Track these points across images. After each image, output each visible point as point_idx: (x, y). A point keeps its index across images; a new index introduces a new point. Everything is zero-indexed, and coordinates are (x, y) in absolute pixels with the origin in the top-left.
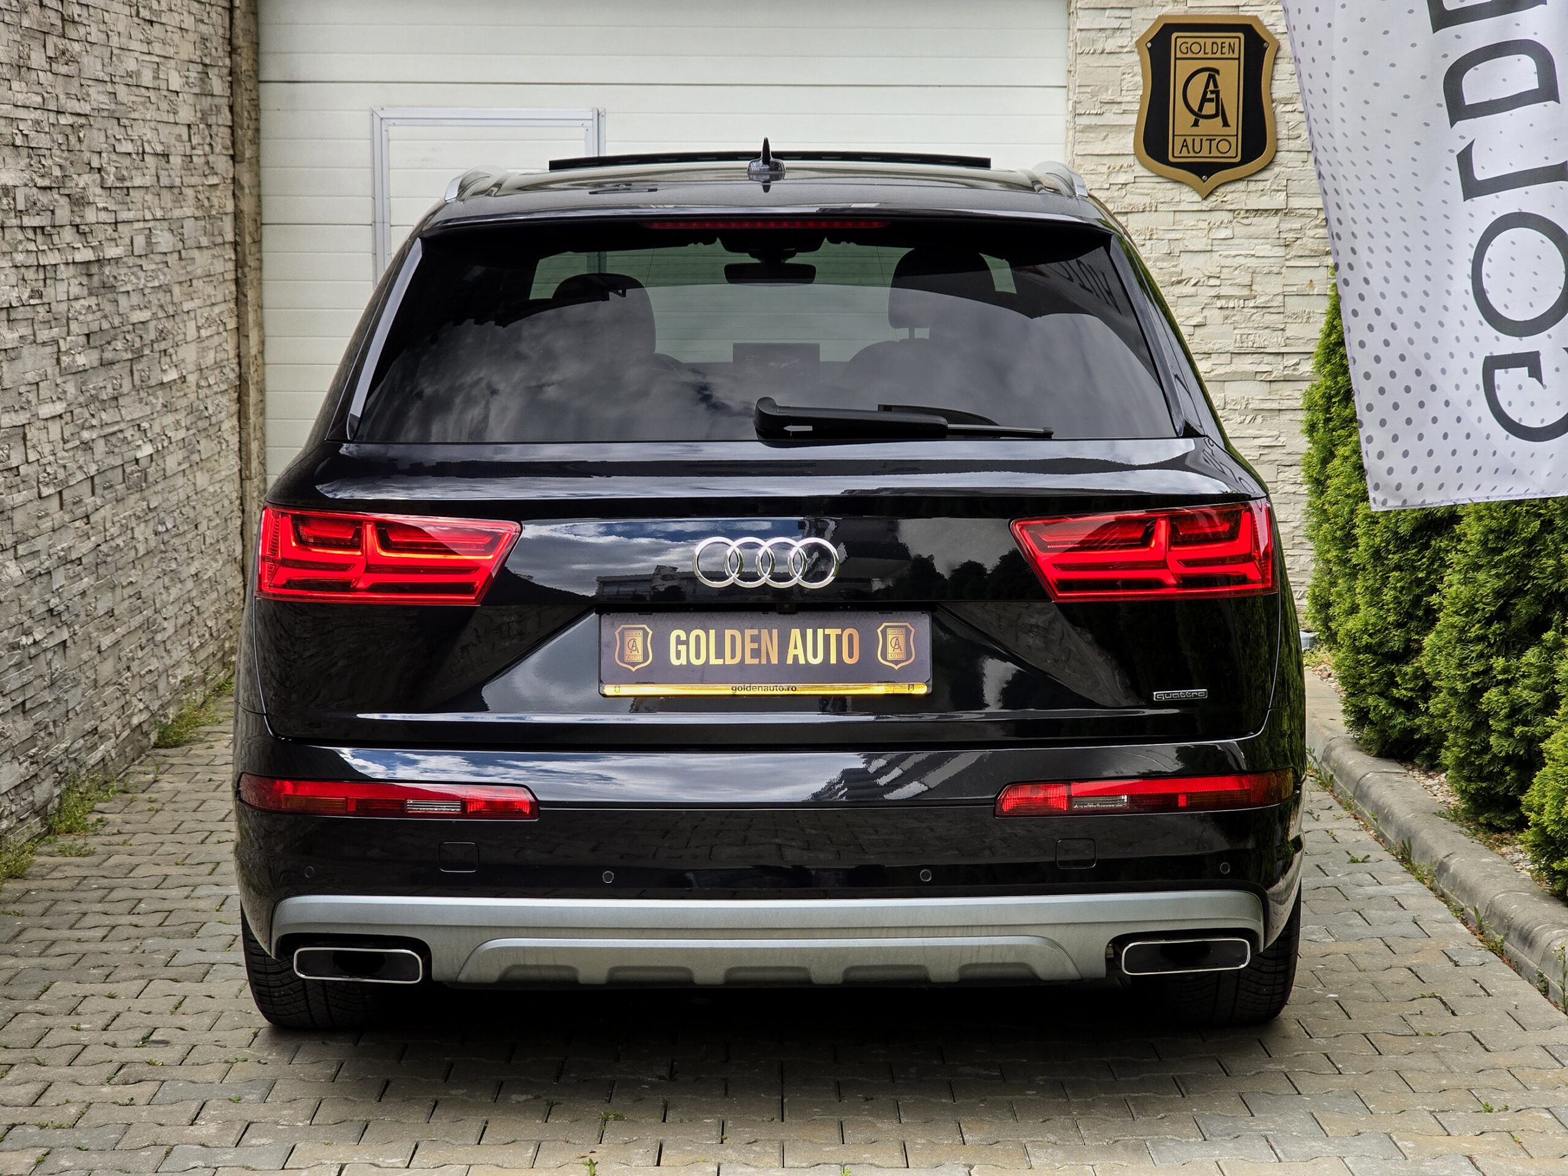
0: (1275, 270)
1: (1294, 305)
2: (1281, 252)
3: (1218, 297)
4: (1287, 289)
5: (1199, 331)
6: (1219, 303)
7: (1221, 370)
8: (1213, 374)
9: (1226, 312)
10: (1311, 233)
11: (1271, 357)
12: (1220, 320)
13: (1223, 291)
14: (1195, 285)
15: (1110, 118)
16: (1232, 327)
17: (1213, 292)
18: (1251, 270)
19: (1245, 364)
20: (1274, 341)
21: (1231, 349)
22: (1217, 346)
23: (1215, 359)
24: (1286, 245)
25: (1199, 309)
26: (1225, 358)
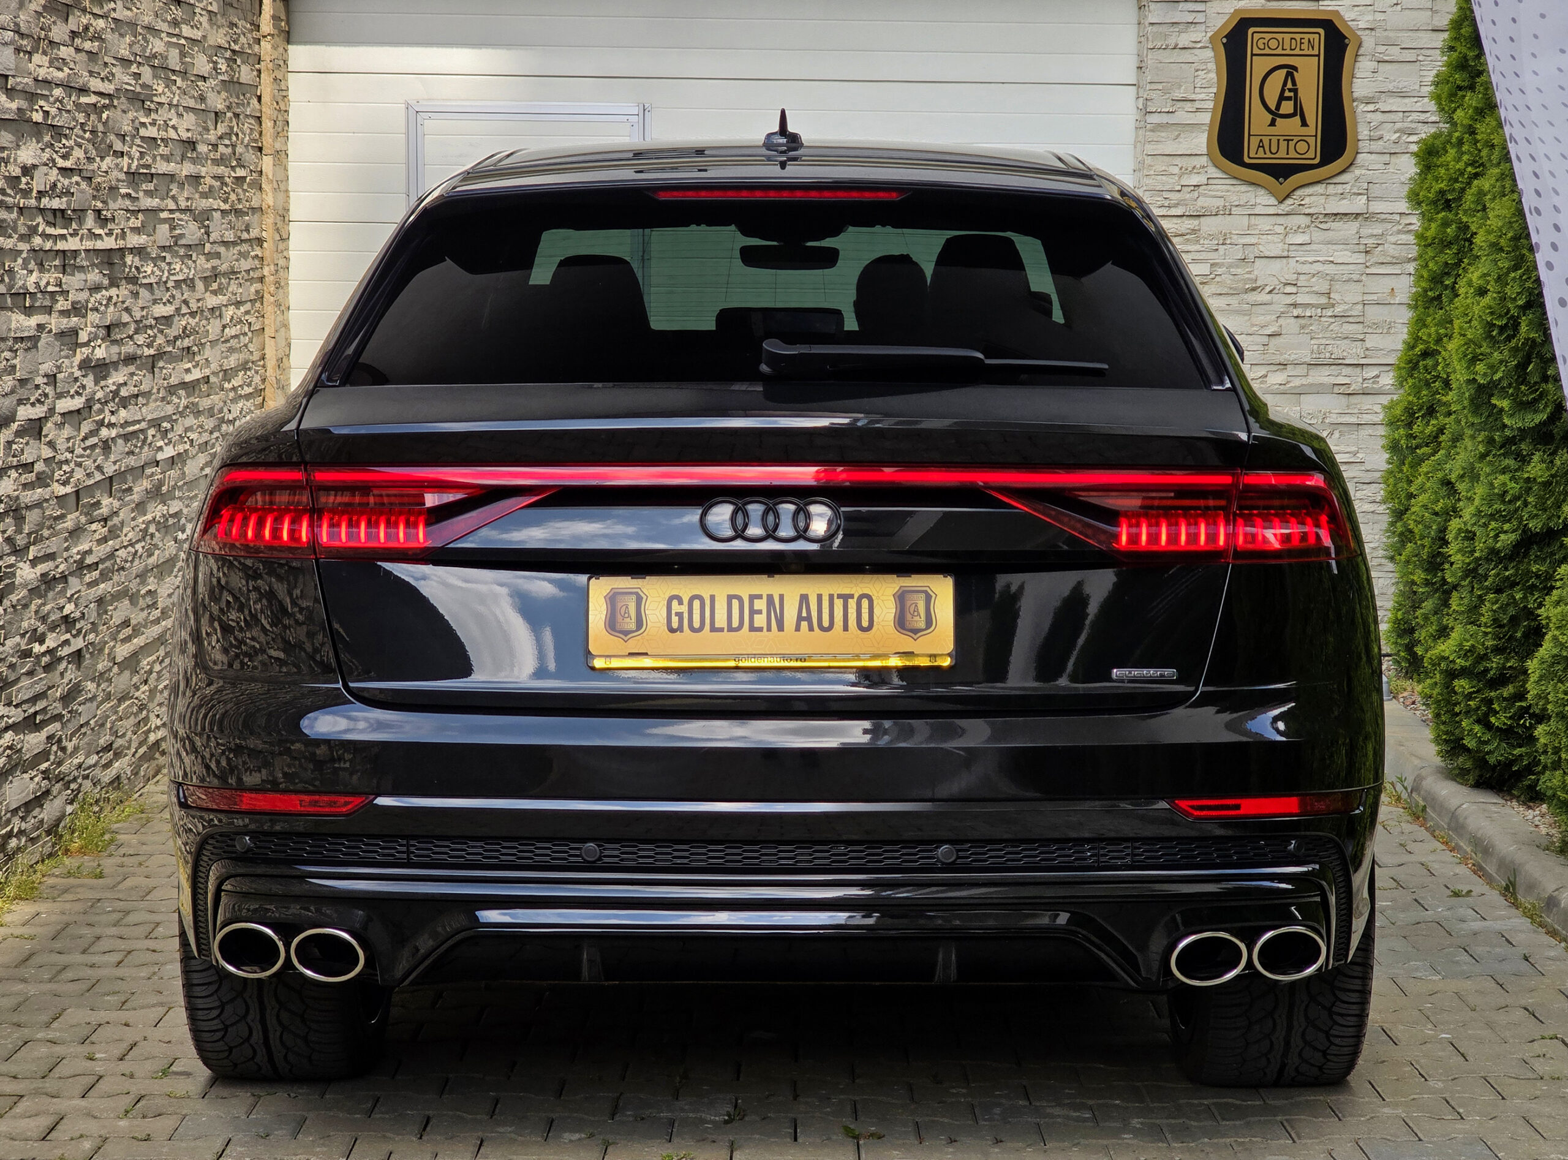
0: (1355, 277)
1: (1374, 314)
2: (1361, 257)
3: (1295, 305)
4: (1366, 297)
5: (1274, 341)
6: (1296, 312)
7: (1297, 382)
8: (1288, 386)
9: (1302, 321)
10: (1393, 239)
11: (1349, 369)
12: (1297, 329)
13: (1300, 299)
14: (1270, 292)
15: (1183, 116)
16: (1309, 336)
17: (1290, 300)
18: (1329, 278)
19: (1322, 377)
20: (1352, 352)
21: (1308, 360)
22: (1293, 357)
23: (1290, 371)
24: (1366, 252)
25: (1274, 317)
26: (1301, 370)
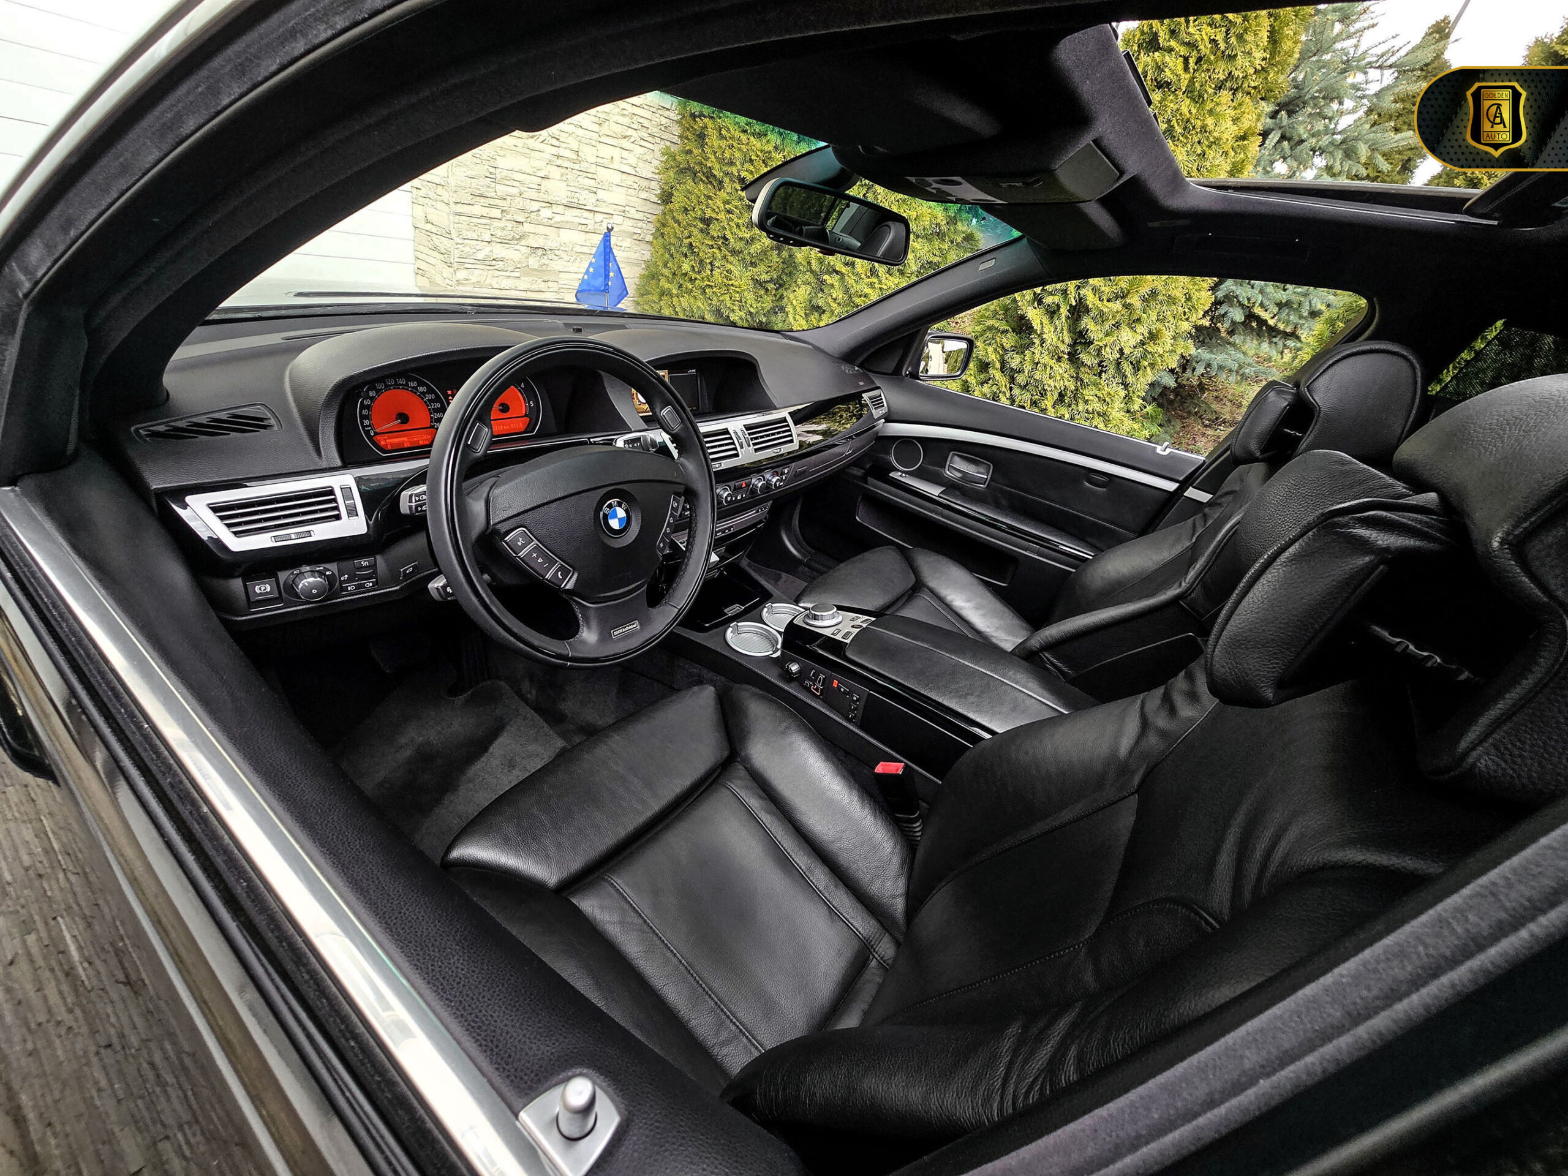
0: (593, 143)
1: (603, 174)
2: (596, 128)
3: (558, 156)
4: (599, 160)
5: (545, 183)
6: (559, 162)
7: (558, 218)
8: (553, 220)
9: (564, 170)
10: (615, 118)
11: (586, 214)
12: (558, 177)
13: (562, 152)
14: (542, 142)
16: (565, 183)
17: (554, 150)
18: (578, 139)
19: (571, 215)
21: (564, 202)
22: (555, 199)
23: (555, 209)
24: (600, 124)
25: (545, 163)
26: (560, 209)
